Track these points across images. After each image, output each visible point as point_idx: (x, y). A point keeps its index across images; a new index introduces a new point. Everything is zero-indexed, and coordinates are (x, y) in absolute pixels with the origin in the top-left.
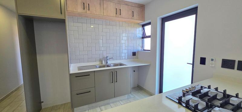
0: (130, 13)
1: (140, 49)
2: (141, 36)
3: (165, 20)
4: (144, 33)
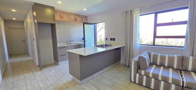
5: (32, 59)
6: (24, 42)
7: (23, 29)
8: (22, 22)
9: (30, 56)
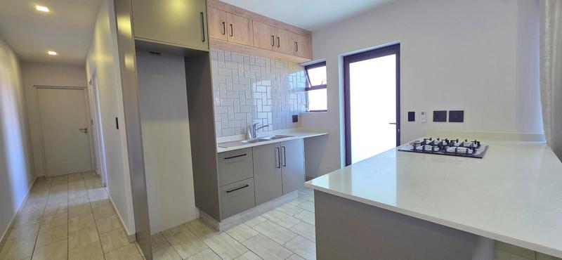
0: (293, 44)
1: (303, 109)
2: (303, 86)
3: (348, 60)
4: (308, 81)
5: (109, 199)
6: (86, 132)
7: (83, 89)
8: (80, 67)
9: (105, 184)
